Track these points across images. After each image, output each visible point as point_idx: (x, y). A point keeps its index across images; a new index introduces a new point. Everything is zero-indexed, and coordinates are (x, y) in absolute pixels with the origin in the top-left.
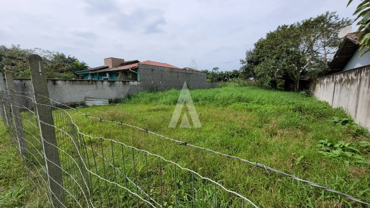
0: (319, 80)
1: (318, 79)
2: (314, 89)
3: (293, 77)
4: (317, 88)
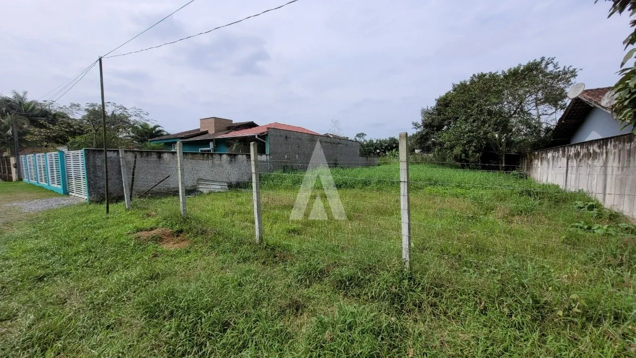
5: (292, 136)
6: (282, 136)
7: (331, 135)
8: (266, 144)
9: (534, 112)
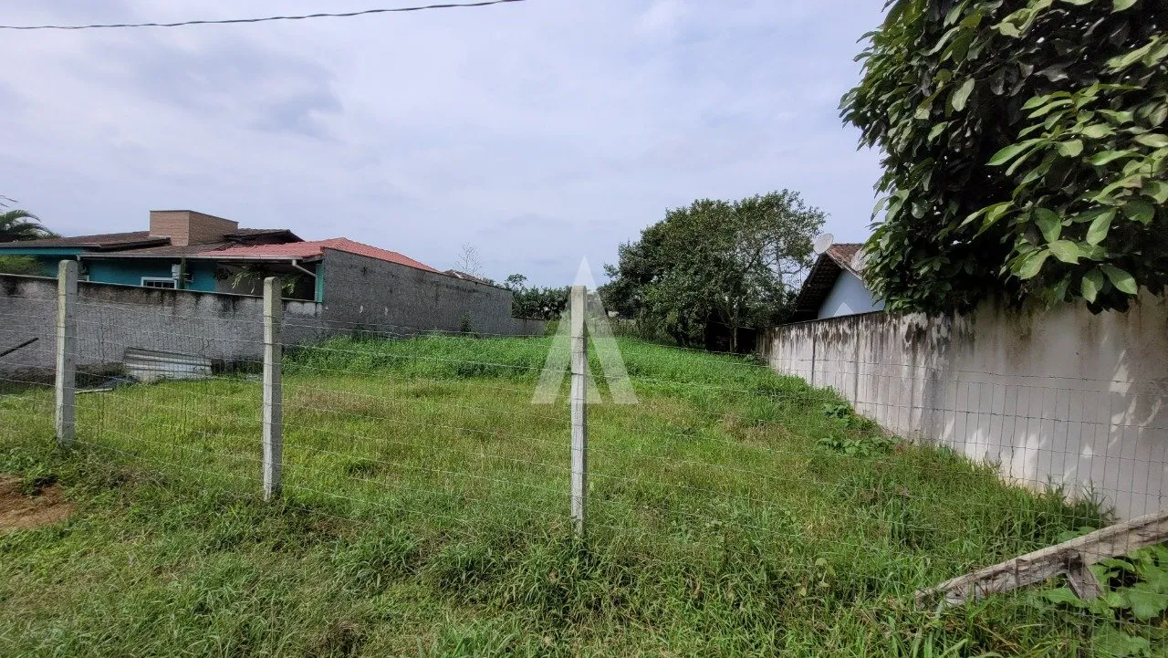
0: (779, 330)
1: (777, 329)
2: (768, 349)
3: (727, 321)
4: (775, 349)
9: (774, 267)
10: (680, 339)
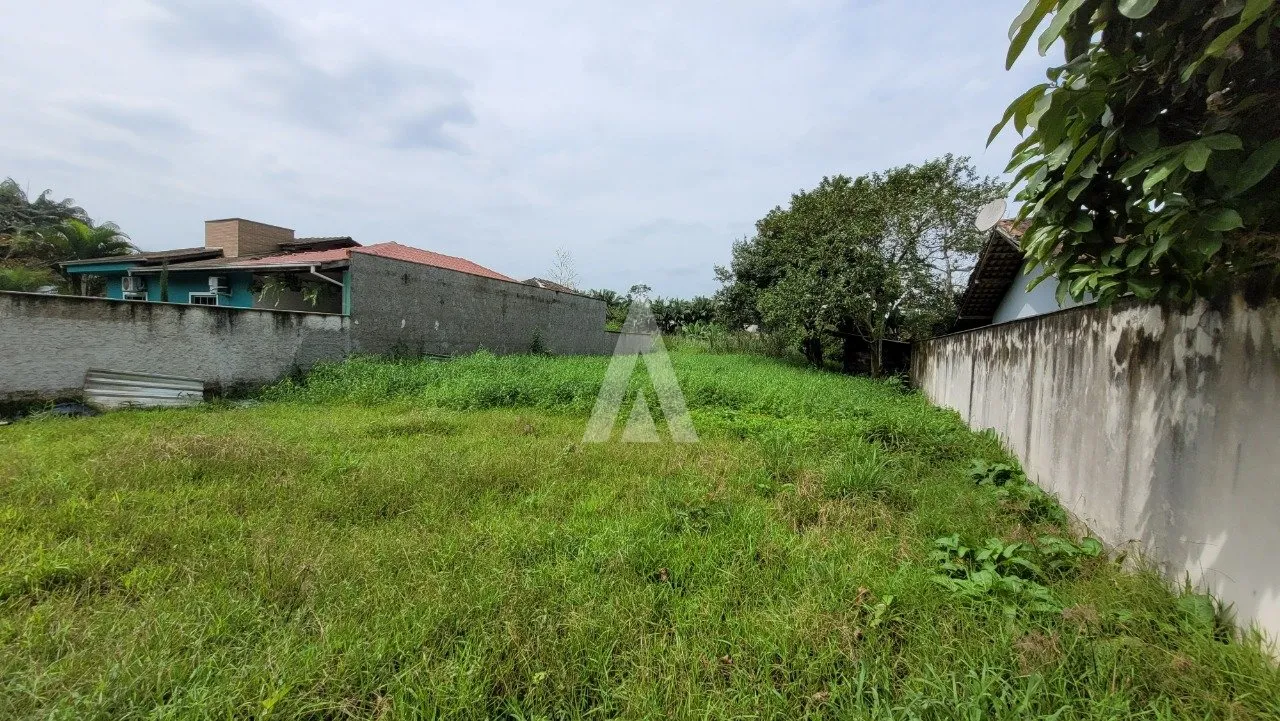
0: (934, 344)
1: (932, 343)
2: (923, 369)
3: (866, 332)
4: (929, 369)
5: (424, 277)
6: (394, 275)
7: (541, 281)
8: (344, 290)
9: (941, 264)
10: (812, 356)
